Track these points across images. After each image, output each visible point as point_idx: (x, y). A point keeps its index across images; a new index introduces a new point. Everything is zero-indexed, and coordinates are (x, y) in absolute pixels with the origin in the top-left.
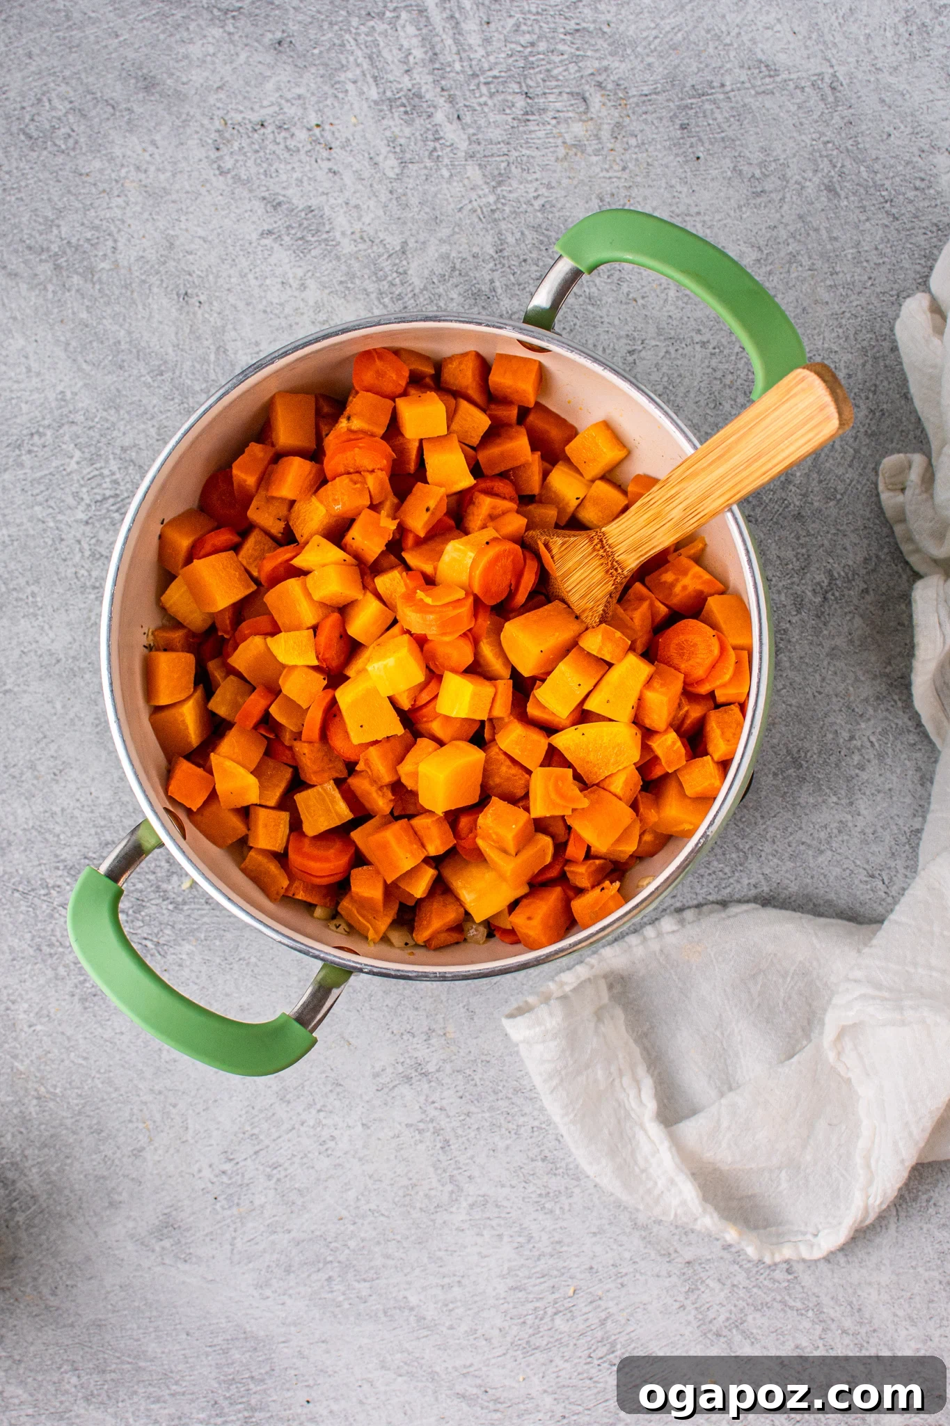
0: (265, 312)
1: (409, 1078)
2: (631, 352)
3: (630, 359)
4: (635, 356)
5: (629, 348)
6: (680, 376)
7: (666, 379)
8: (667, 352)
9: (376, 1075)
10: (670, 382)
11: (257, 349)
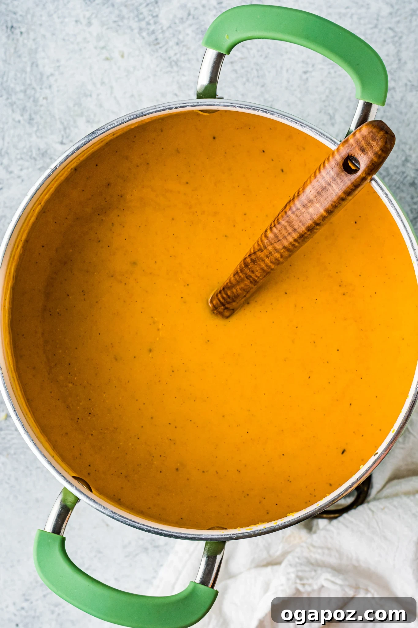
0: (64, 40)
1: (146, 549)
2: (305, 72)
3: (305, 77)
4: (308, 75)
5: (305, 70)
6: (337, 89)
7: (327, 91)
8: (329, 73)
9: (125, 547)
10: (330, 92)
11: (58, 64)
